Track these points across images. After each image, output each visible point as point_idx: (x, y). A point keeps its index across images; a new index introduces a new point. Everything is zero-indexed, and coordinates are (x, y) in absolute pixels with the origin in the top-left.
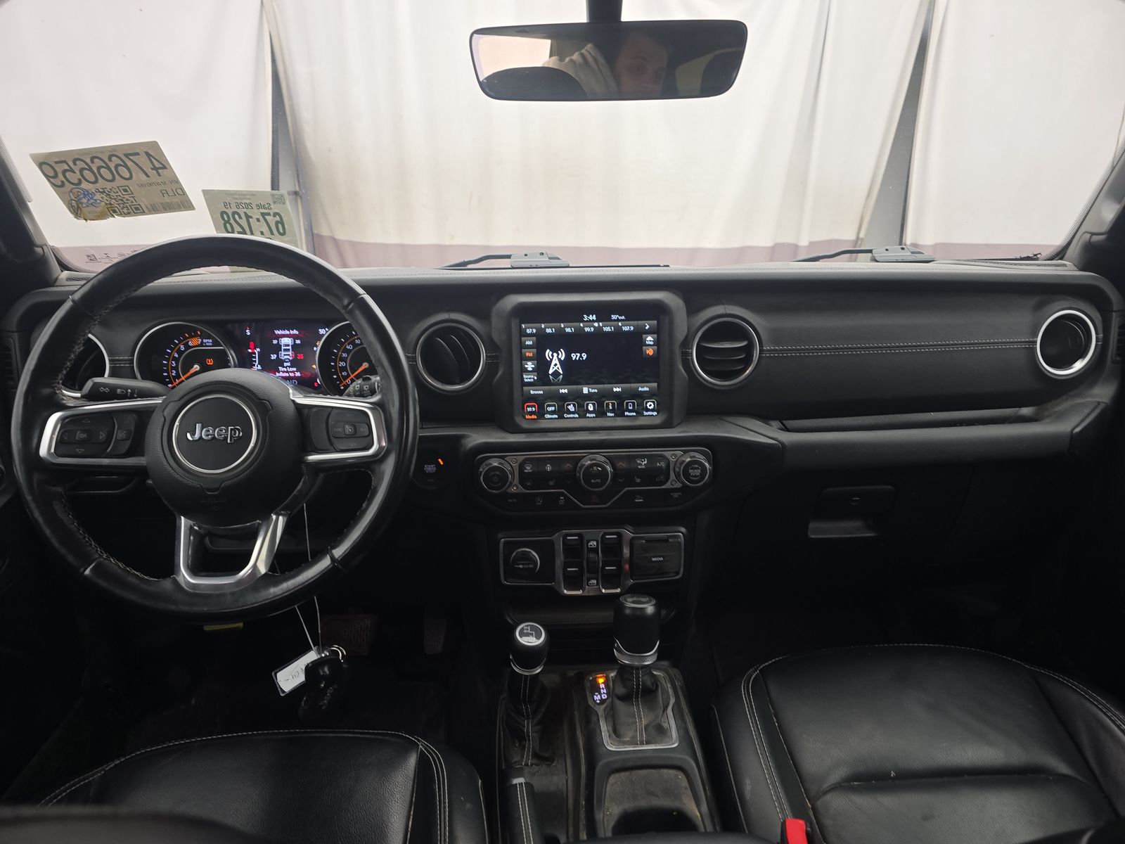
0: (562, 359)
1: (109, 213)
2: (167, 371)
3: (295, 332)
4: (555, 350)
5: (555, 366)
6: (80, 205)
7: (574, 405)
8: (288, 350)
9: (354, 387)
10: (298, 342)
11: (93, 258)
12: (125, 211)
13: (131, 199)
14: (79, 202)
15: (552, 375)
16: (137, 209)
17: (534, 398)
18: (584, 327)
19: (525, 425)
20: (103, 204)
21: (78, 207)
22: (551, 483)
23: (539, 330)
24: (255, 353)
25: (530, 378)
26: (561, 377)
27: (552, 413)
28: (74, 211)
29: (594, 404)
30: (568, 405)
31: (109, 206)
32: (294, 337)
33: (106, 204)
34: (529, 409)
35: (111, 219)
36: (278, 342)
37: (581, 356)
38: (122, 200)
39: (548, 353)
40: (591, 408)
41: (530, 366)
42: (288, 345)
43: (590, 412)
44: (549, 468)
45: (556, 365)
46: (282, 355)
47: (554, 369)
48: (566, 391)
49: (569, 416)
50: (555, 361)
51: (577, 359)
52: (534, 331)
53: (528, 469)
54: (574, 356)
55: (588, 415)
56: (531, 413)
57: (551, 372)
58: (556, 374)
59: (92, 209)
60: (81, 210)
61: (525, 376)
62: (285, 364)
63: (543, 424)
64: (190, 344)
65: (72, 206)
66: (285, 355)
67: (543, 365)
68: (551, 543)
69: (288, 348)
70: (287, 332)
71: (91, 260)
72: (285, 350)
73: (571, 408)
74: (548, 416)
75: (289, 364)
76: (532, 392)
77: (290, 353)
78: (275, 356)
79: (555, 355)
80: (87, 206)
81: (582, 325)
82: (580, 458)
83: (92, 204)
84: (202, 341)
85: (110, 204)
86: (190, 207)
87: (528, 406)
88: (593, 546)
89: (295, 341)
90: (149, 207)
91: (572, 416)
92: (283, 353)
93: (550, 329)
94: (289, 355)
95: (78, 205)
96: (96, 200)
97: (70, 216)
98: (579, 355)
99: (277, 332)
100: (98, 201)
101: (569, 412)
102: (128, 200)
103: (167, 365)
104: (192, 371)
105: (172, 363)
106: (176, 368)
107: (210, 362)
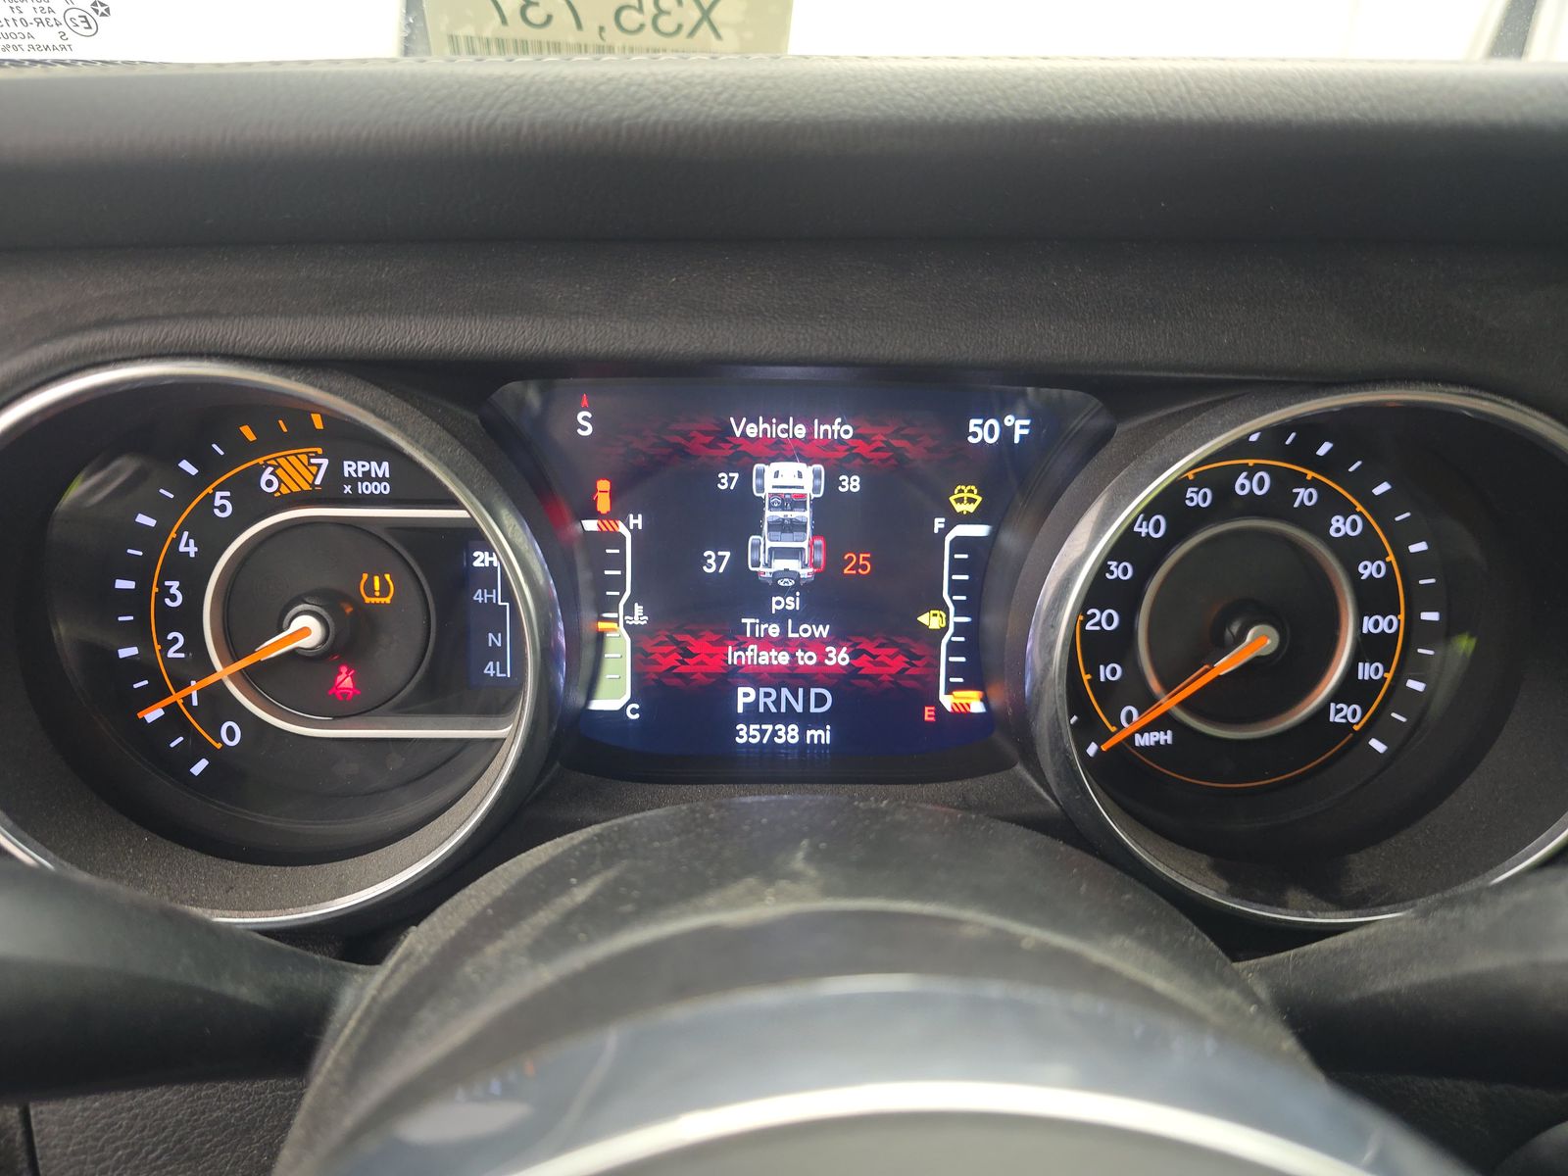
2: (138, 635)
3: (840, 429)
8: (793, 527)
10: (851, 484)
24: (619, 541)
32: (831, 458)
36: (745, 485)
42: (798, 503)
46: (764, 555)
62: (777, 603)
64: (270, 482)
66: (776, 553)
69: (793, 514)
70: (795, 430)
72: (782, 528)
75: (794, 603)
77: (802, 543)
78: (726, 555)
89: (832, 483)
92: (768, 543)
94: (795, 553)
103: (136, 602)
104: (272, 648)
105: (165, 592)
106: (188, 619)
107: (380, 590)
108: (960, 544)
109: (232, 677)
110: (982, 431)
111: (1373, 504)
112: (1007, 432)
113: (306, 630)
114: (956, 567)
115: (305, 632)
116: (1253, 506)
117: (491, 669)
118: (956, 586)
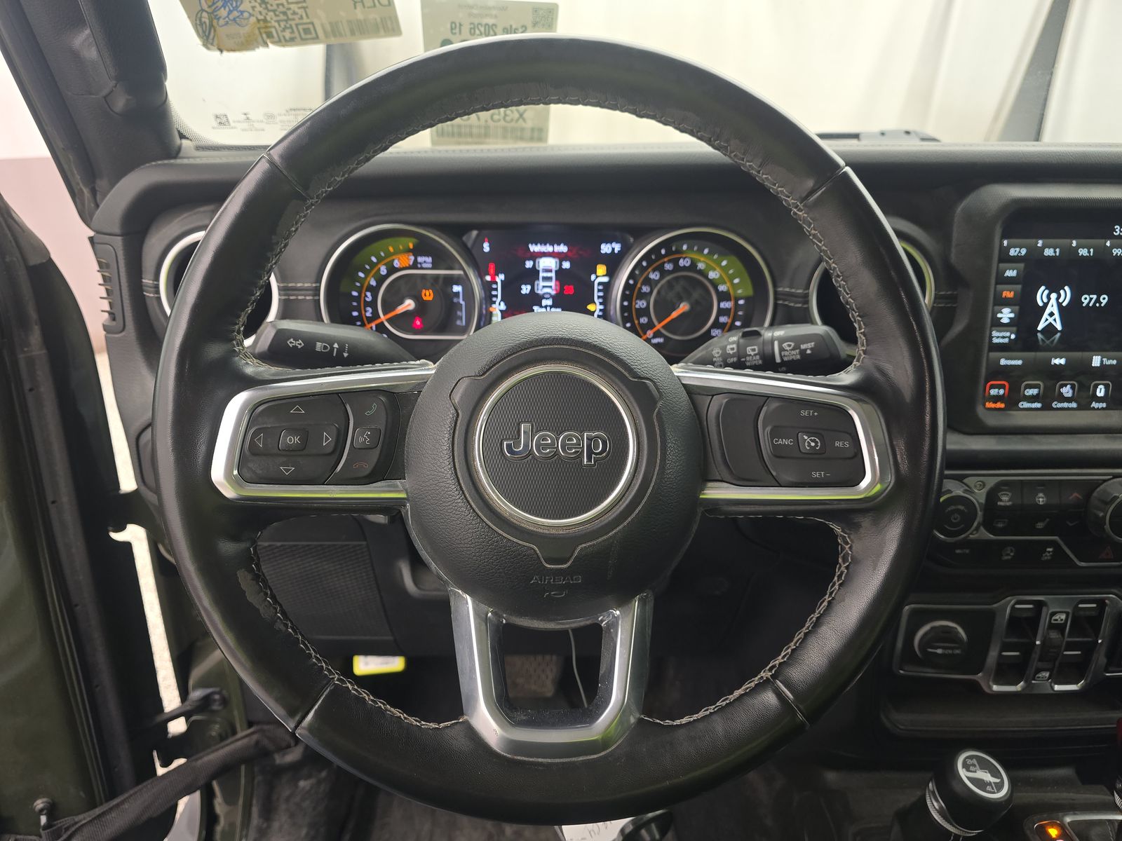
0: (1064, 304)
1: (260, 39)
2: (358, 309)
3: (563, 248)
4: (1055, 288)
5: (1051, 317)
6: (215, 22)
7: (1073, 387)
8: (549, 279)
9: (724, 348)
10: (566, 265)
11: (224, 120)
12: (287, 34)
13: (301, 12)
14: (213, 16)
15: (1043, 331)
16: (307, 31)
17: (1006, 372)
18: (1112, 247)
19: (992, 421)
20: (253, 20)
21: (211, 26)
22: (1040, 525)
23: (1032, 251)
24: (496, 283)
25: (1003, 337)
26: (1059, 335)
27: (1032, 399)
28: (204, 32)
29: (1107, 387)
30: (1062, 386)
31: (262, 24)
32: (561, 257)
33: (258, 21)
34: (994, 392)
35: (261, 51)
36: (534, 265)
37: (1098, 301)
38: (285, 13)
39: (1041, 295)
40: (1101, 392)
41: (1006, 315)
42: (550, 271)
43: (1099, 400)
44: (1041, 499)
45: (1051, 314)
46: (540, 287)
47: (1047, 323)
48: (1063, 361)
49: (1060, 405)
50: (1053, 307)
51: (1091, 305)
52: (1024, 251)
53: (1005, 500)
54: (1085, 300)
55: (1094, 405)
56: (996, 399)
57: (1040, 327)
58: (1050, 329)
59: (233, 29)
60: (215, 31)
61: (995, 333)
62: (544, 302)
63: (1018, 419)
64: (397, 264)
65: (202, 24)
66: (544, 287)
67: (1029, 312)
68: (991, 615)
69: (549, 275)
70: (549, 248)
71: (220, 123)
72: (546, 279)
73: (1067, 391)
74: (1025, 405)
75: (549, 302)
76: (1003, 362)
77: (553, 284)
78: (529, 287)
79: (1054, 296)
80: (227, 23)
81: (1108, 244)
82: (1098, 484)
83: (234, 20)
84: (416, 260)
85: (265, 20)
86: (393, 30)
87: (993, 387)
88: (1059, 622)
89: (561, 265)
90: (328, 28)
91: (1065, 405)
92: (542, 283)
93: (1052, 250)
94: (551, 287)
95: (211, 22)
96: (242, 12)
97: (197, 41)
98: (1095, 297)
99: (534, 248)
100: (246, 15)
101: (1062, 399)
102: (294, 13)
103: (358, 299)
104: (401, 309)
105: (366, 296)
106: (373, 304)
107: (428, 295)
108: (600, 284)
109: (387, 320)
110: (606, 249)
111: (722, 268)
112: (613, 249)
113: (409, 304)
114: (599, 291)
115: (409, 305)
116: (685, 268)
117: (458, 323)
118: (599, 297)
